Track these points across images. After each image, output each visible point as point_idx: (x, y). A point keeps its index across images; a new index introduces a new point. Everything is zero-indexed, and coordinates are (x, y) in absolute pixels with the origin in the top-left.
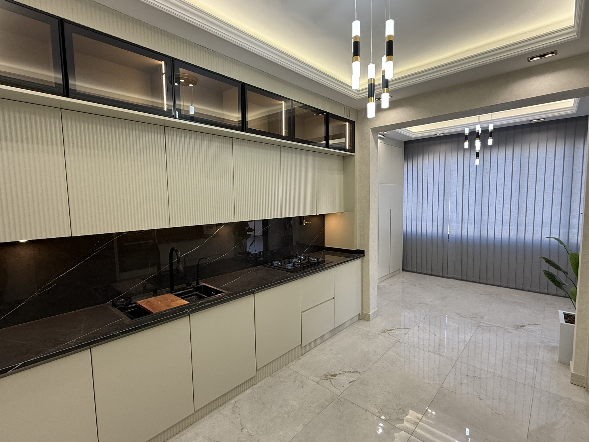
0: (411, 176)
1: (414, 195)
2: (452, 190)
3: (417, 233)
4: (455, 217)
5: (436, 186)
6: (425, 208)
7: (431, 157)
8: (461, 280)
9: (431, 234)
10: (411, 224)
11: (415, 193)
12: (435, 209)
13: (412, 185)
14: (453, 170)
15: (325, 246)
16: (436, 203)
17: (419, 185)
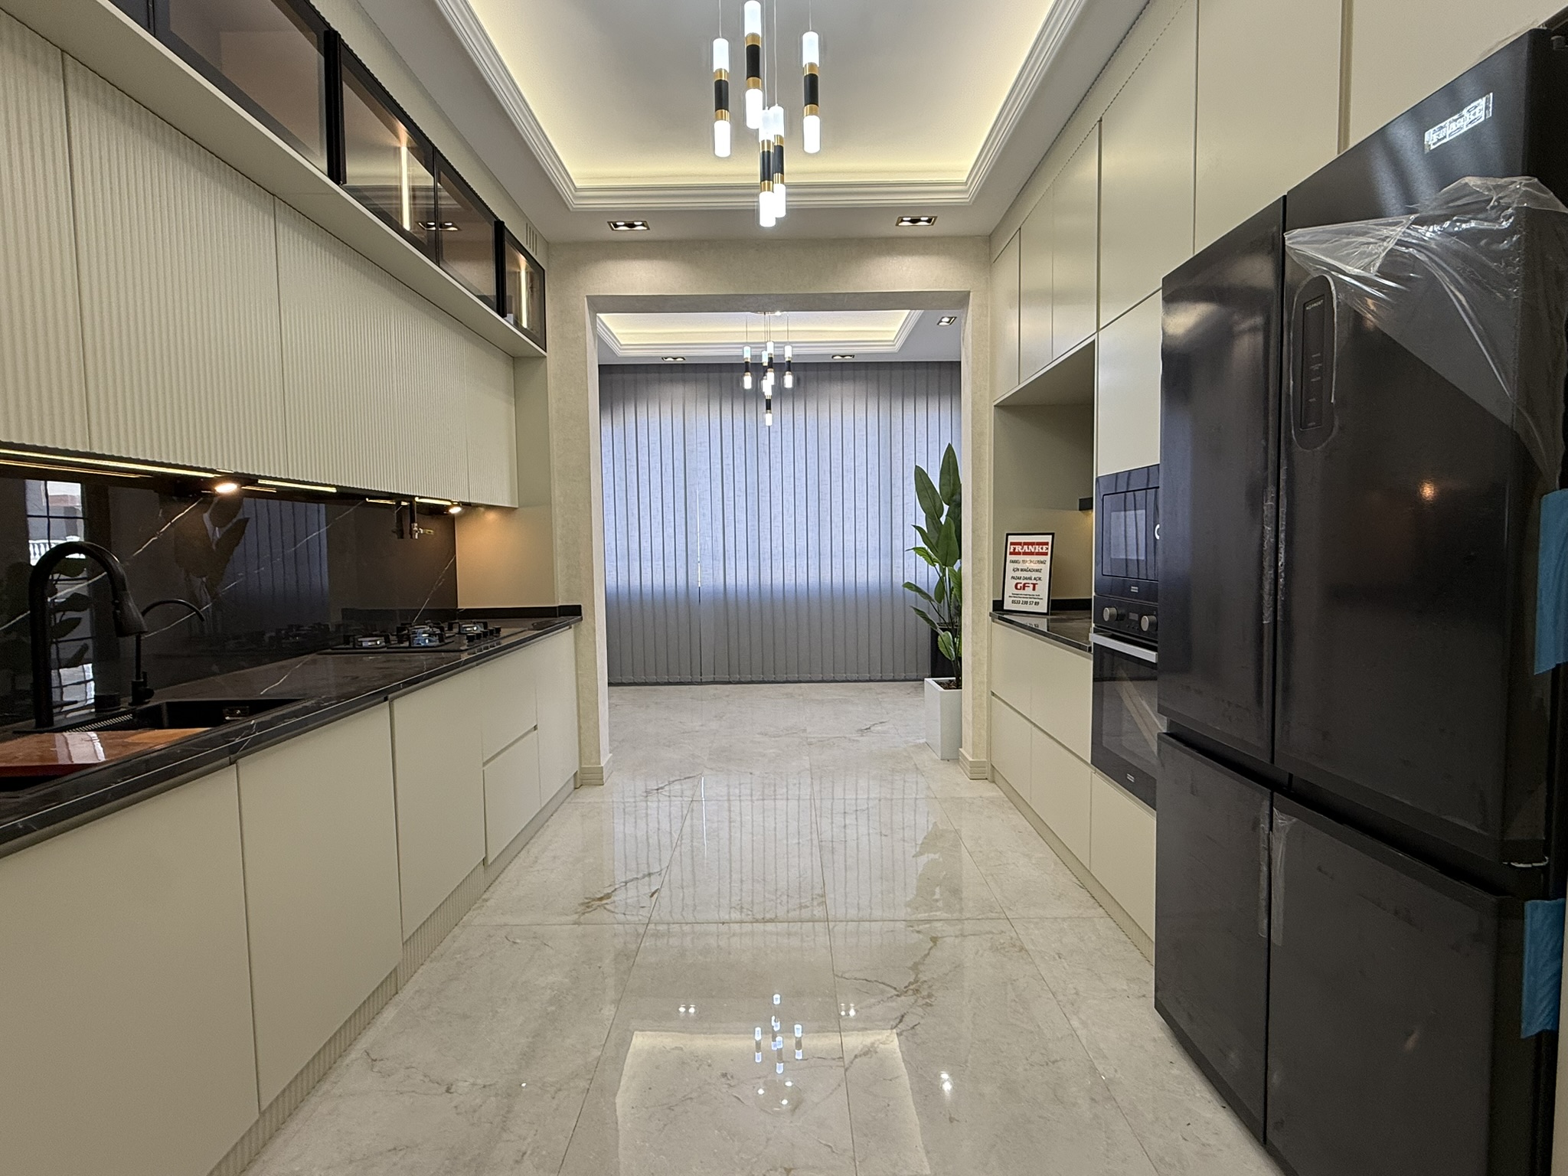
0: (609, 451)
1: (619, 496)
2: (700, 485)
3: (629, 590)
4: (710, 546)
5: (668, 477)
6: (645, 529)
7: (654, 410)
8: (730, 683)
9: (663, 588)
10: (615, 568)
11: (621, 494)
12: (669, 531)
13: (612, 474)
14: (701, 443)
15: (459, 607)
16: (669, 516)
17: (630, 473)
